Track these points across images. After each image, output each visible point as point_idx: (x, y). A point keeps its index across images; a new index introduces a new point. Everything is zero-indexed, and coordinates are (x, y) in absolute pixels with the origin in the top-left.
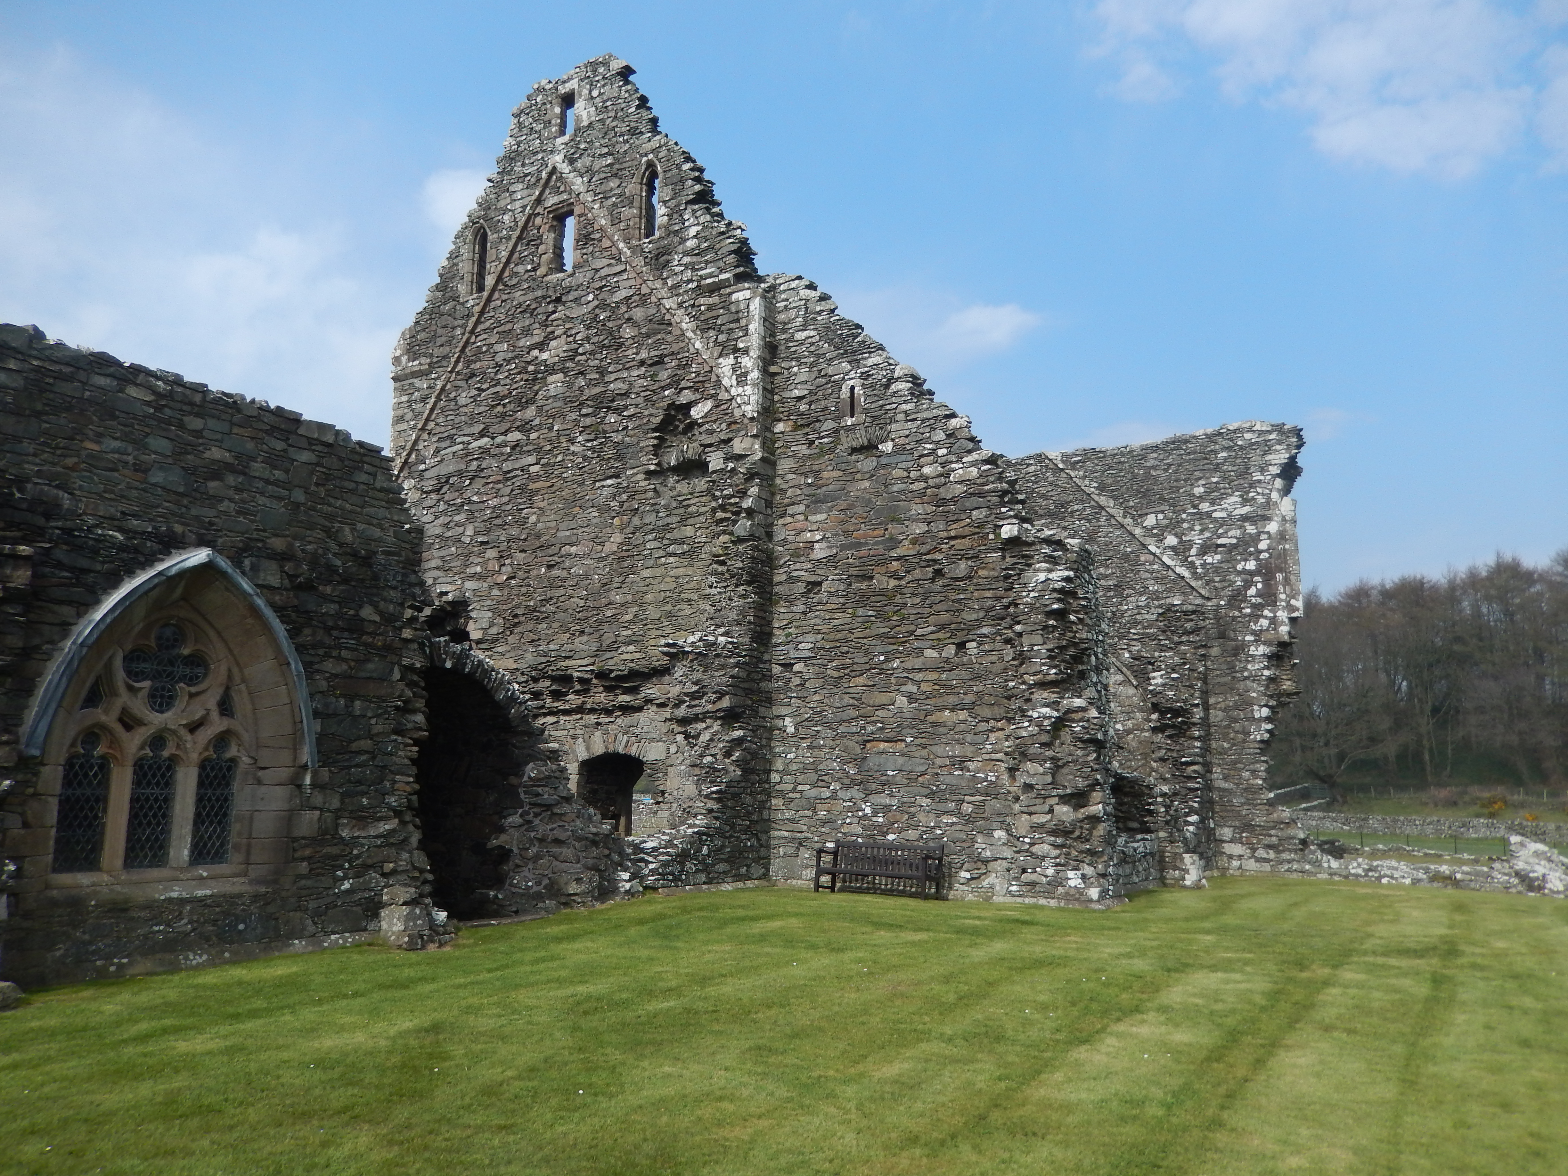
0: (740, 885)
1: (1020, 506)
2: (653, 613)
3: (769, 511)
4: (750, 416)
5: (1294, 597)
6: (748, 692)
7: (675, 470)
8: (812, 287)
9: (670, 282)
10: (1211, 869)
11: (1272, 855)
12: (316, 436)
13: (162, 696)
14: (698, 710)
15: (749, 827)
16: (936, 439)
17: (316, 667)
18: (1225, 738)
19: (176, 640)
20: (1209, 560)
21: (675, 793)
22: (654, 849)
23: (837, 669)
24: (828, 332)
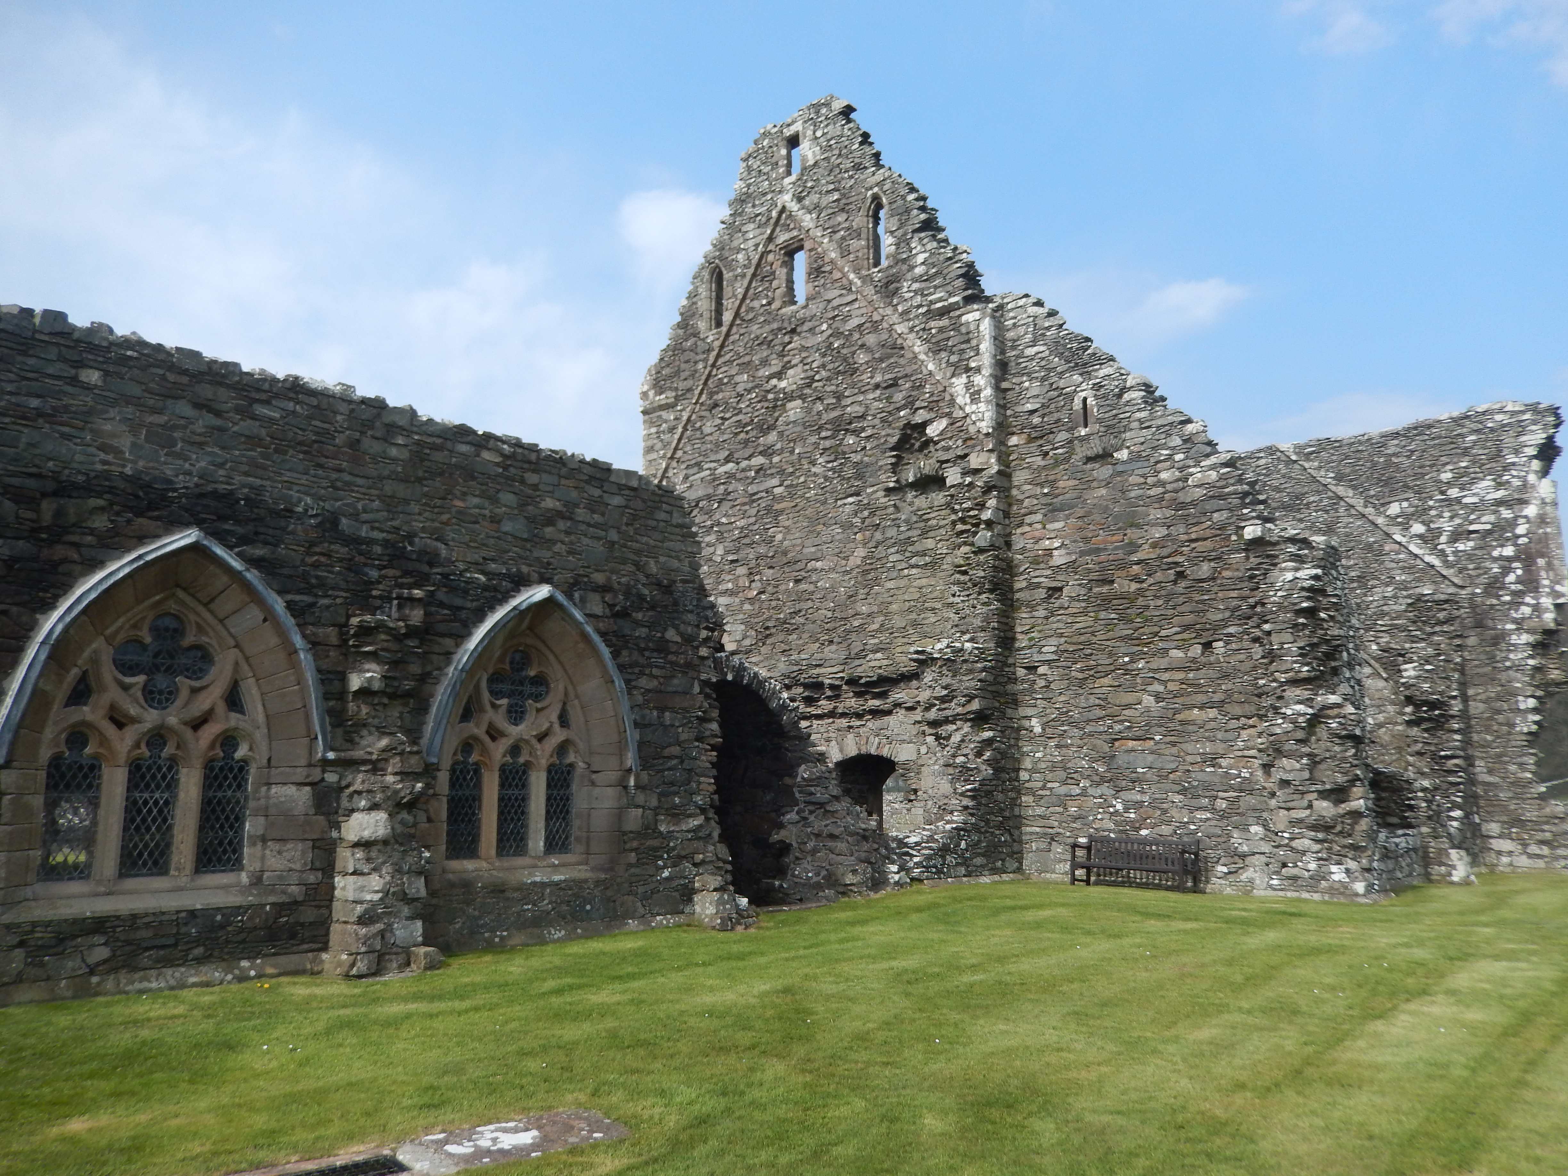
0: (996, 878)
1: (1262, 507)
2: (898, 622)
3: (1007, 522)
4: (985, 431)
5: (1558, 583)
6: (996, 695)
7: (913, 486)
8: (1039, 303)
9: (900, 308)
10: (1478, 866)
11: (1546, 850)
12: (624, 482)
13: (516, 712)
14: (948, 713)
15: (1001, 823)
16: (1172, 444)
17: (633, 683)
18: (1488, 730)
19: (524, 664)
20: (1461, 547)
21: (930, 791)
22: (917, 844)
23: (1082, 671)
24: (1058, 347)
